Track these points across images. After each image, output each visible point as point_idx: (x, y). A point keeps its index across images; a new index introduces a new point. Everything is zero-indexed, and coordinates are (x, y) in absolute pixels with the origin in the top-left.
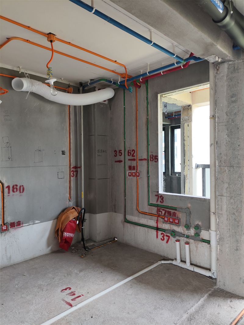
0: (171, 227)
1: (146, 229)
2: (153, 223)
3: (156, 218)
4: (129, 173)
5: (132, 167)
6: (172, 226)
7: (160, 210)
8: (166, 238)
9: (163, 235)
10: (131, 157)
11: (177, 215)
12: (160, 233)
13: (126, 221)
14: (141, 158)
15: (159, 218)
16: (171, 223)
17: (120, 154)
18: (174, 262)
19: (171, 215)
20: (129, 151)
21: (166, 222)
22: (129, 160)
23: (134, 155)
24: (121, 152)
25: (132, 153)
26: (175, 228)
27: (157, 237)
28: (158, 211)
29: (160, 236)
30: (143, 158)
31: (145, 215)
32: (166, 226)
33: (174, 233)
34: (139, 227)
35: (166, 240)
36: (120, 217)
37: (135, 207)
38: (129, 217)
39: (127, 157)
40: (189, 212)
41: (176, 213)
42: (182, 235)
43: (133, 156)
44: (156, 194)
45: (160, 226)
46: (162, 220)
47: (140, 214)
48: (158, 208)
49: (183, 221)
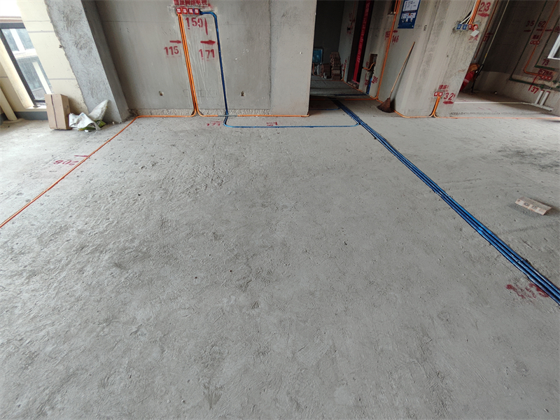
0: (543, 83)
1: (524, 84)
2: (531, 80)
3: (536, 76)
4: (531, 41)
5: (537, 36)
8: (535, 90)
9: (534, 88)
10: (540, 28)
12: (533, 86)
13: (511, 79)
14: (547, 29)
15: (538, 76)
16: (545, 80)
17: (532, 24)
18: (532, 104)
19: (548, 74)
20: (541, 22)
21: (541, 79)
22: (537, 30)
24: (533, 22)
25: (542, 24)
26: (547, 83)
27: (529, 89)
28: (541, 71)
29: (532, 89)
30: (549, 29)
31: (528, 74)
32: (540, 82)
33: (543, 87)
34: (519, 83)
36: (508, 76)
37: (523, 69)
38: (515, 76)
39: (537, 28)
41: (553, 73)
42: (548, 87)
43: (542, 27)
44: (545, 59)
45: (536, 82)
47: (525, 73)
48: (540, 69)
49: (554, 78)
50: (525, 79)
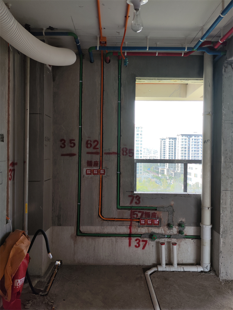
0: (148, 230)
1: (114, 239)
2: (124, 230)
3: (129, 222)
4: (87, 170)
5: (93, 162)
6: (150, 228)
7: (135, 213)
8: (142, 244)
9: (138, 241)
10: (91, 150)
11: (158, 215)
12: (133, 239)
13: (79, 233)
14: (108, 151)
15: (133, 222)
16: (150, 225)
17: (72, 145)
19: (150, 216)
20: (88, 141)
21: (142, 226)
22: (88, 153)
23: (97, 147)
24: (72, 141)
25: (93, 144)
26: (155, 230)
27: (130, 245)
28: (132, 213)
29: (134, 243)
30: (111, 152)
31: (113, 222)
32: (143, 230)
34: (102, 239)
35: (142, 246)
37: (96, 214)
38: (84, 229)
39: (85, 150)
40: (171, 211)
41: (156, 213)
42: (162, 236)
43: (95, 148)
44: (130, 194)
45: (134, 231)
46: (137, 224)
47: (104, 221)
48: (131, 211)
49: (165, 221)
50: (110, 229)
